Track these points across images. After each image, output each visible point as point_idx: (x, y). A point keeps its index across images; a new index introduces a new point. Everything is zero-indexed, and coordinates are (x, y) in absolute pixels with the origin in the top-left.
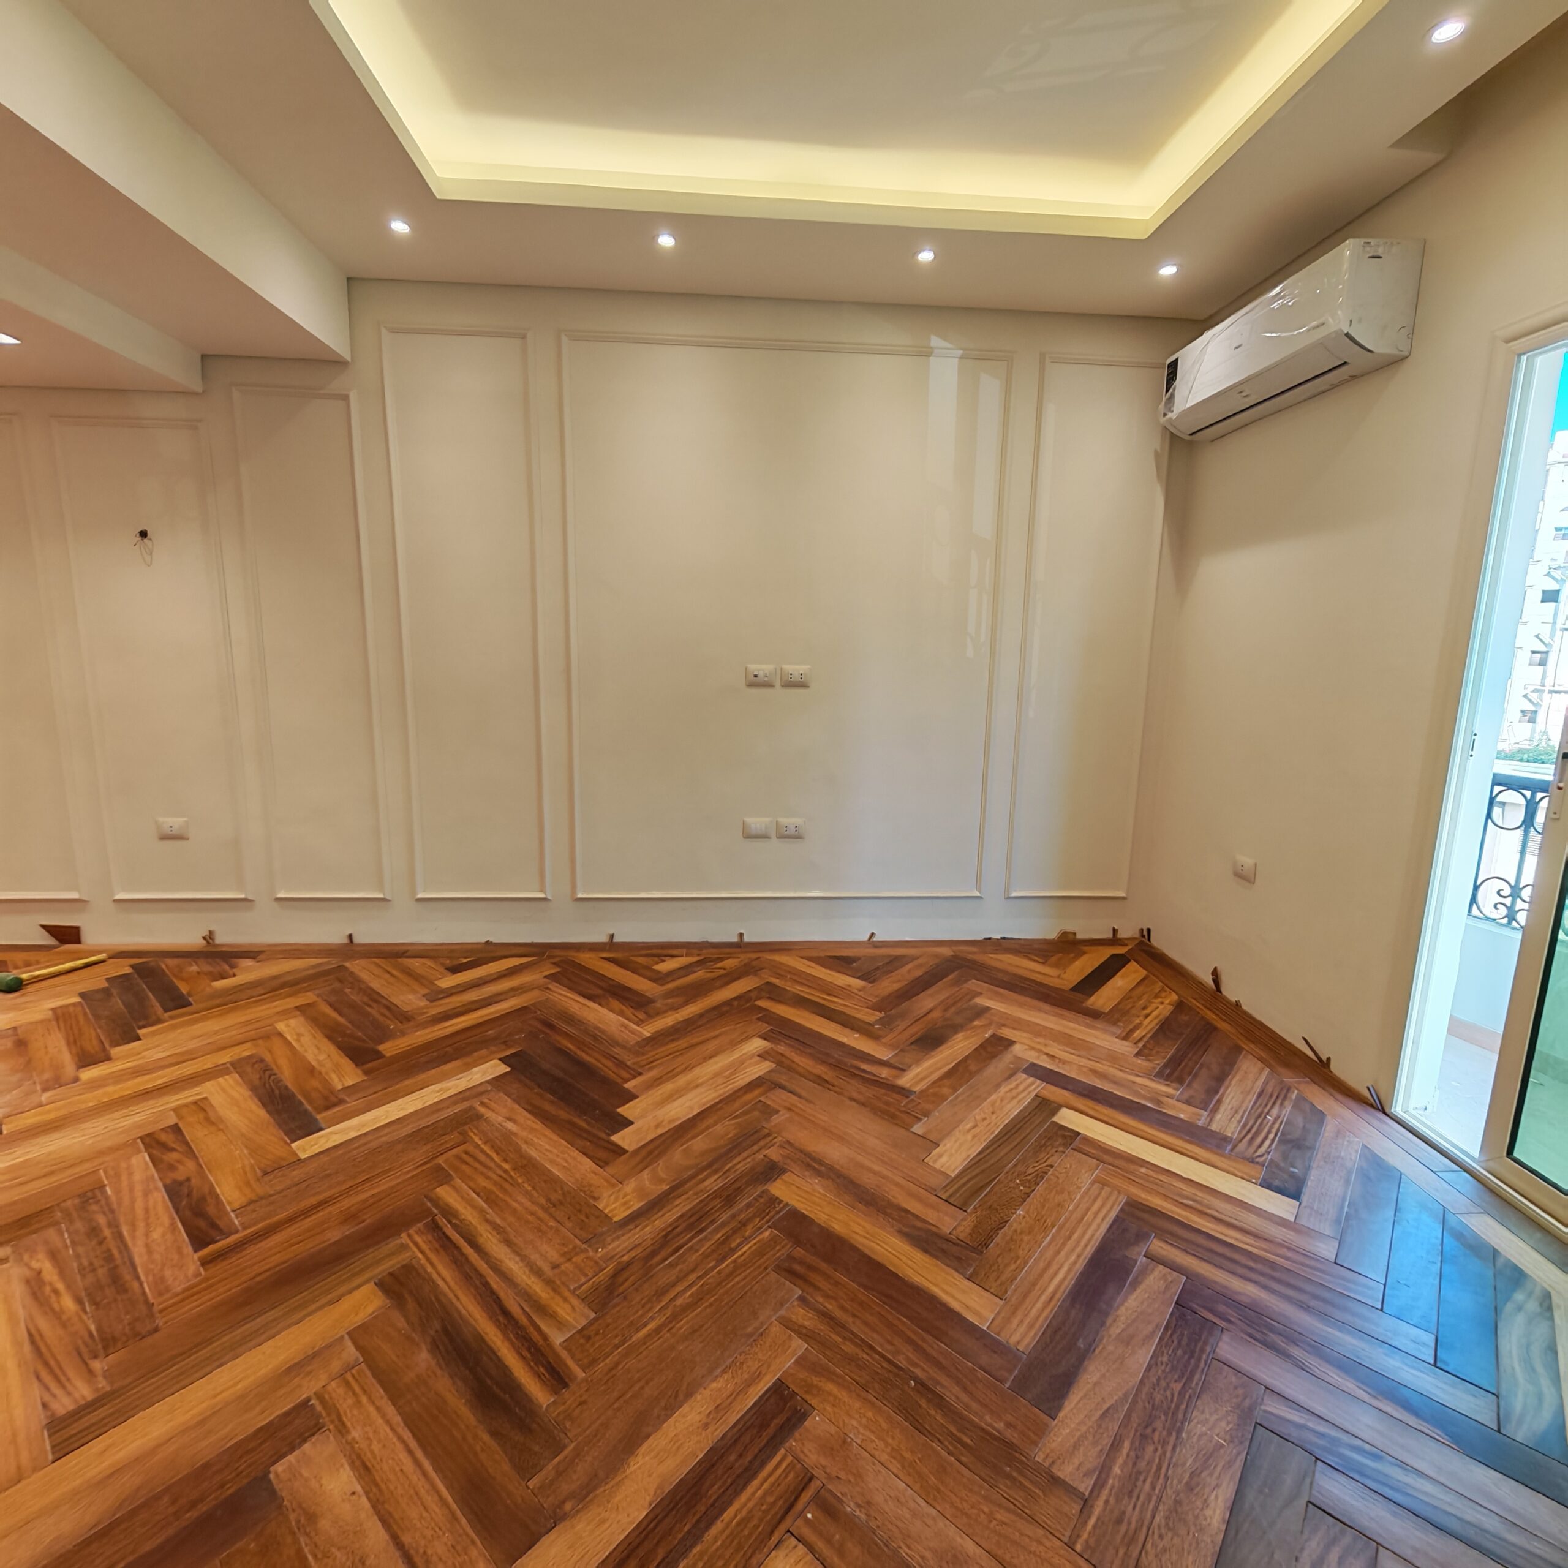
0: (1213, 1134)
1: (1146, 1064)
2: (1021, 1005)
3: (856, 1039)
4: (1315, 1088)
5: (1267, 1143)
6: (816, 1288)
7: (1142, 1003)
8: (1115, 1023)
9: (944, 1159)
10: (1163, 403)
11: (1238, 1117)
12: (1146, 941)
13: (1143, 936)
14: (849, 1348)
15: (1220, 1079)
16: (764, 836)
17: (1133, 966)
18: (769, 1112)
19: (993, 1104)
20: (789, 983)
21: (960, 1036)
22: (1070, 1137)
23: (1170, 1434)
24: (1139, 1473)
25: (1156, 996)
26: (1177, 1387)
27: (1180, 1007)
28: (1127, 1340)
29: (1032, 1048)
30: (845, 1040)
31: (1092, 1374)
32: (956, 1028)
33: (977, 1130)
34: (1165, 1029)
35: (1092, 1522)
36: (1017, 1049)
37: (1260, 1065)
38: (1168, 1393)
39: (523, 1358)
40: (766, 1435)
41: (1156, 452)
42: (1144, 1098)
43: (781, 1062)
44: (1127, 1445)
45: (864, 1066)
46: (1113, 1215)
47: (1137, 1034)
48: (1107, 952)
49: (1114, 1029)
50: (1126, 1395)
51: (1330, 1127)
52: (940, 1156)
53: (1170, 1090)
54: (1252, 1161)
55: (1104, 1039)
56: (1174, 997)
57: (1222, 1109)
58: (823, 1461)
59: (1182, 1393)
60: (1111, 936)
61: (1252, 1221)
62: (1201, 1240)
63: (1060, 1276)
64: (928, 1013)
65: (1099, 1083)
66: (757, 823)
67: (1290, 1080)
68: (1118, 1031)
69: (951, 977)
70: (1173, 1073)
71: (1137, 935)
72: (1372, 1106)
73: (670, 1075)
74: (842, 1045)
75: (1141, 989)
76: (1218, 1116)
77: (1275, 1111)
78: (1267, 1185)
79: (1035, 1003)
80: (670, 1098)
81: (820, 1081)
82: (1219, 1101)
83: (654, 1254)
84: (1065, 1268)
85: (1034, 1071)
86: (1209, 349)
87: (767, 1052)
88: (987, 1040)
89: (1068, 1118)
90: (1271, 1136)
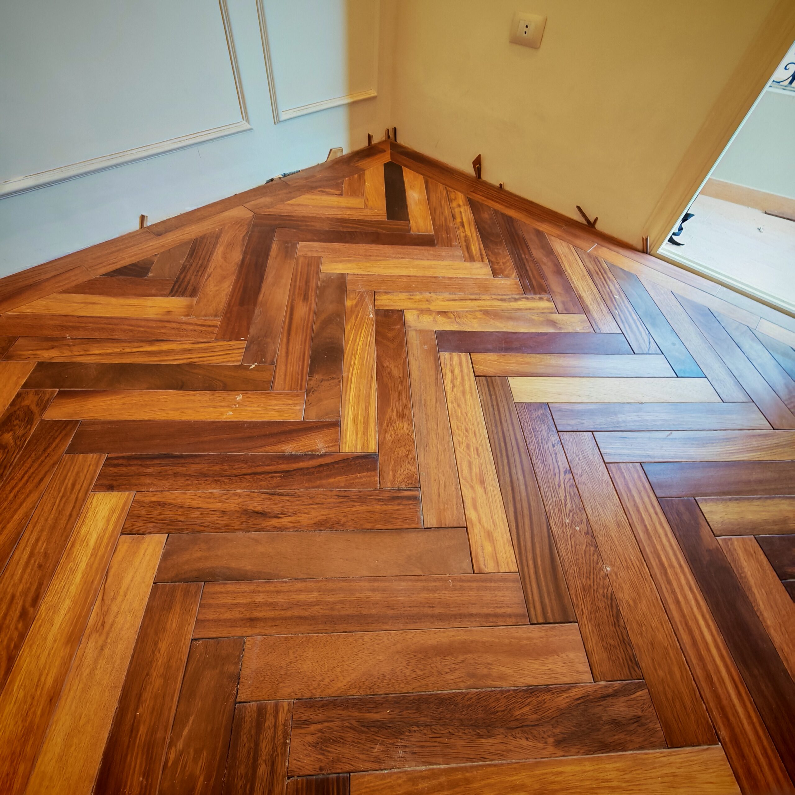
2: (367, 257)
3: (242, 404)
8: (449, 245)
12: (394, 142)
13: (389, 137)
17: (407, 172)
18: (226, 653)
20: (77, 350)
32: (337, 322)
43: (169, 522)
45: (288, 448)
48: (378, 164)
60: (368, 145)
64: (291, 315)
69: (275, 247)
71: (384, 136)
87: (131, 516)
88: (377, 322)
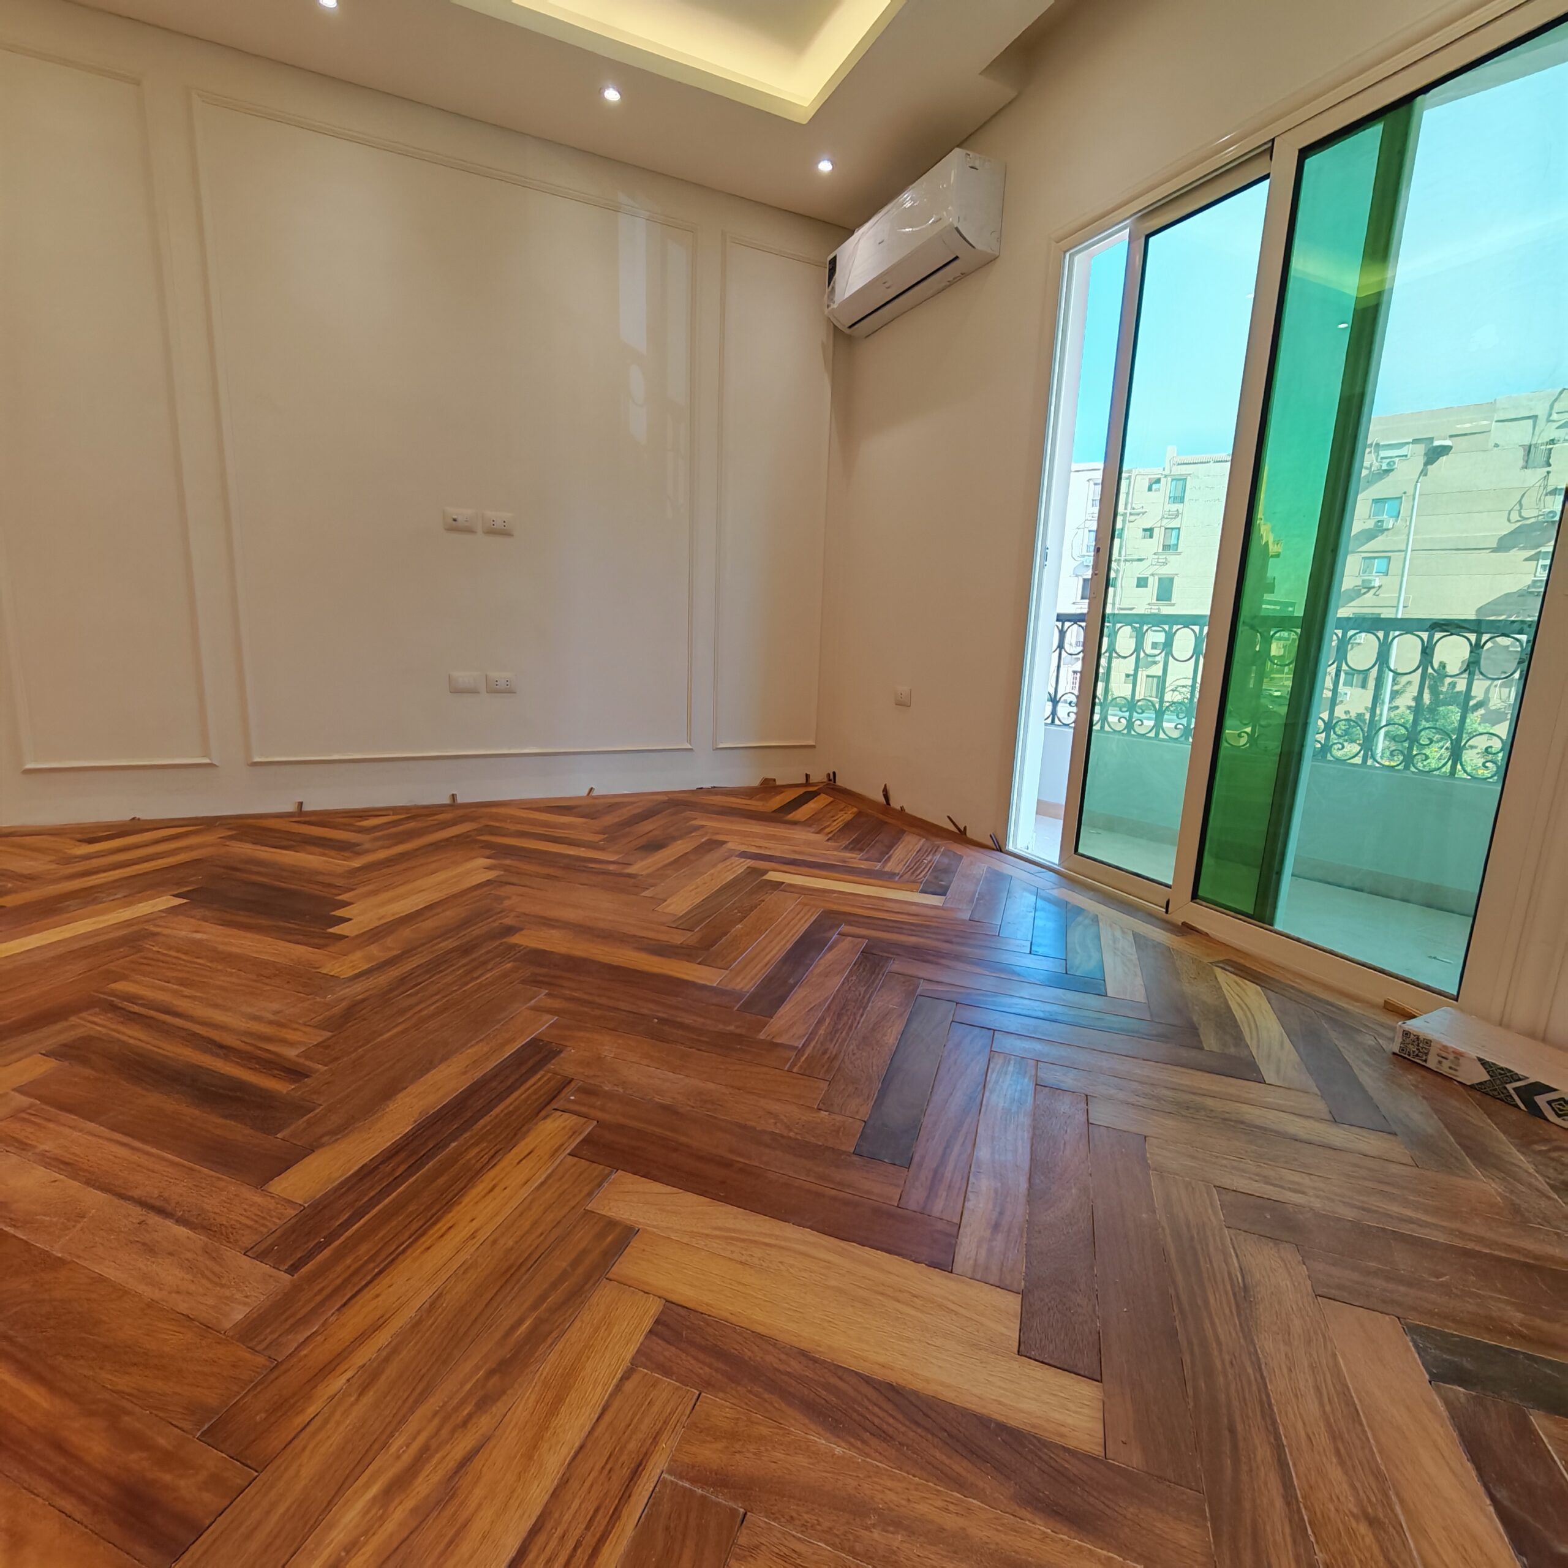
0: (887, 873)
1: (834, 844)
4: (956, 845)
5: (924, 873)
6: (562, 987)
7: (830, 815)
8: (810, 826)
9: (672, 907)
10: (826, 296)
11: (904, 863)
12: (832, 782)
13: (830, 780)
14: (598, 1012)
15: (890, 847)
16: (473, 691)
17: (823, 796)
18: (500, 899)
19: (712, 875)
20: (510, 824)
21: (679, 842)
22: (778, 885)
23: (859, 1009)
24: (837, 1031)
25: (841, 810)
26: (863, 990)
27: (859, 814)
28: (826, 975)
29: (743, 844)
30: (571, 853)
31: (799, 994)
32: (674, 839)
33: (699, 890)
34: (847, 827)
35: (803, 1059)
36: (730, 845)
37: (918, 837)
38: (857, 993)
39: (254, 1069)
40: (524, 1069)
41: (823, 343)
42: (834, 861)
43: (507, 869)
44: (828, 1020)
46: (813, 918)
47: (828, 830)
48: (802, 791)
49: (809, 829)
50: (827, 999)
51: (965, 861)
52: (669, 905)
53: (853, 855)
54: (914, 882)
55: (801, 835)
56: (855, 810)
57: (892, 860)
58: (581, 1070)
59: (866, 991)
60: (804, 781)
61: (914, 909)
62: (879, 922)
63: (774, 952)
64: (650, 832)
65: (797, 857)
66: (464, 677)
67: (938, 842)
68: (813, 830)
69: (668, 811)
70: (856, 846)
71: (826, 780)
72: (993, 849)
73: (387, 888)
74: (569, 856)
75: (829, 808)
76: (890, 864)
77: (929, 858)
78: (923, 891)
79: (743, 820)
80: (391, 900)
81: (548, 877)
82: (890, 857)
83: (391, 991)
84: (777, 948)
85: (744, 855)
86: (861, 245)
87: (493, 865)
88: (702, 843)
89: (773, 876)
90: (927, 869)
